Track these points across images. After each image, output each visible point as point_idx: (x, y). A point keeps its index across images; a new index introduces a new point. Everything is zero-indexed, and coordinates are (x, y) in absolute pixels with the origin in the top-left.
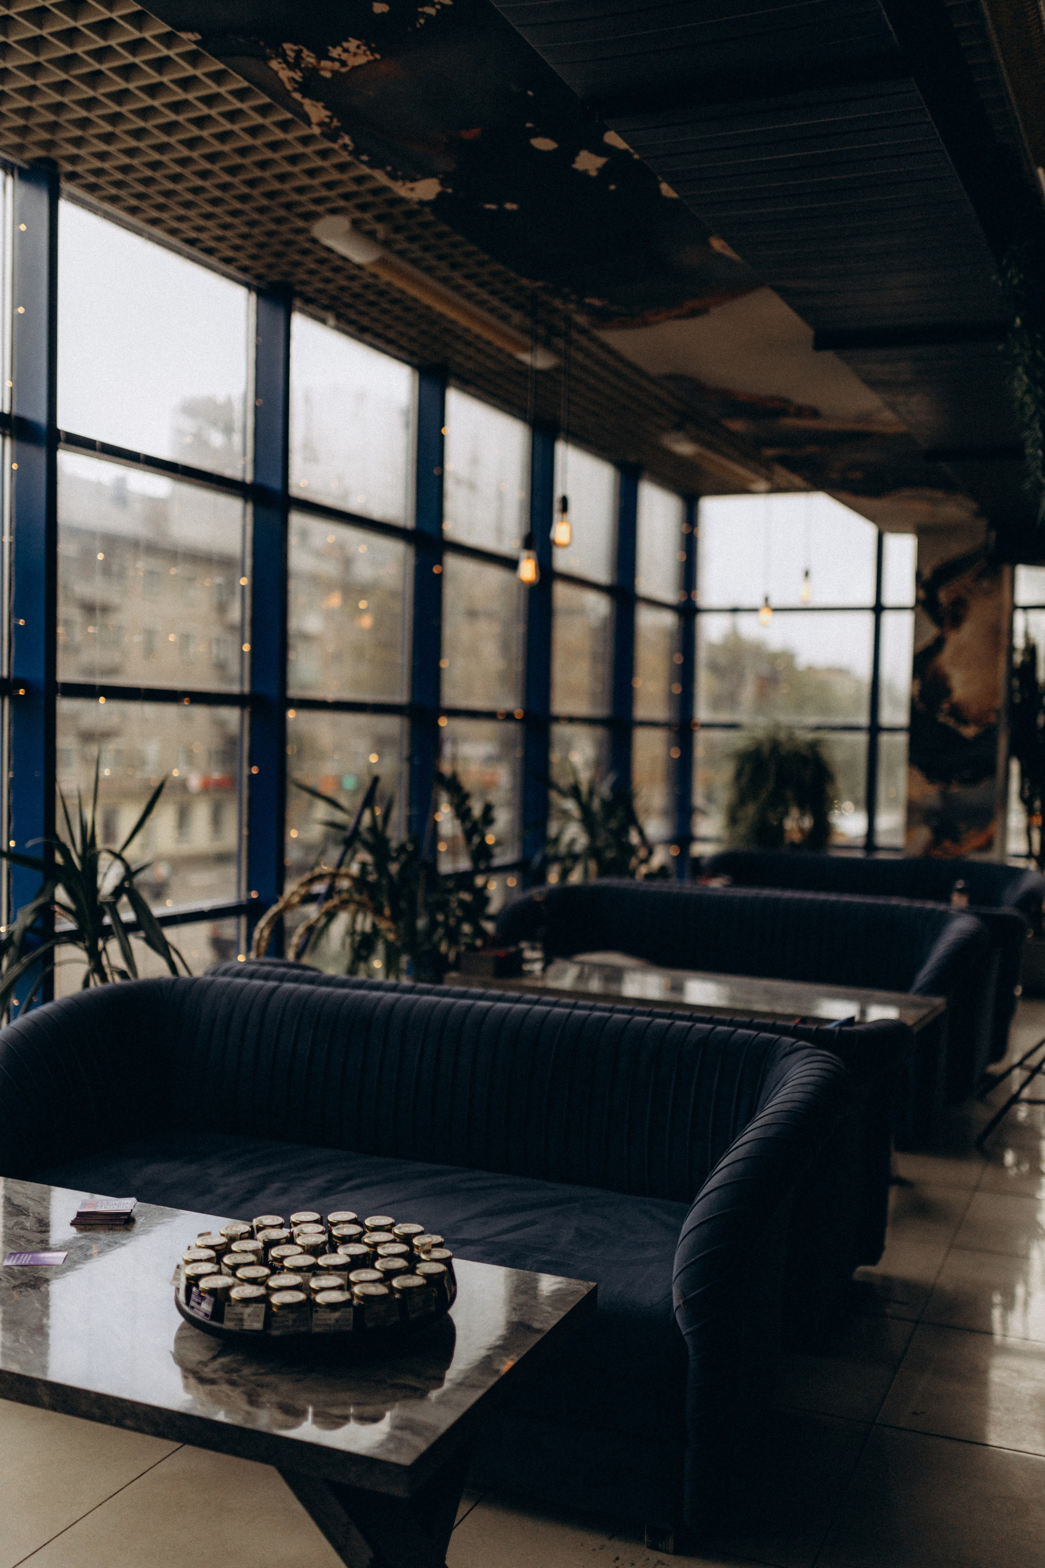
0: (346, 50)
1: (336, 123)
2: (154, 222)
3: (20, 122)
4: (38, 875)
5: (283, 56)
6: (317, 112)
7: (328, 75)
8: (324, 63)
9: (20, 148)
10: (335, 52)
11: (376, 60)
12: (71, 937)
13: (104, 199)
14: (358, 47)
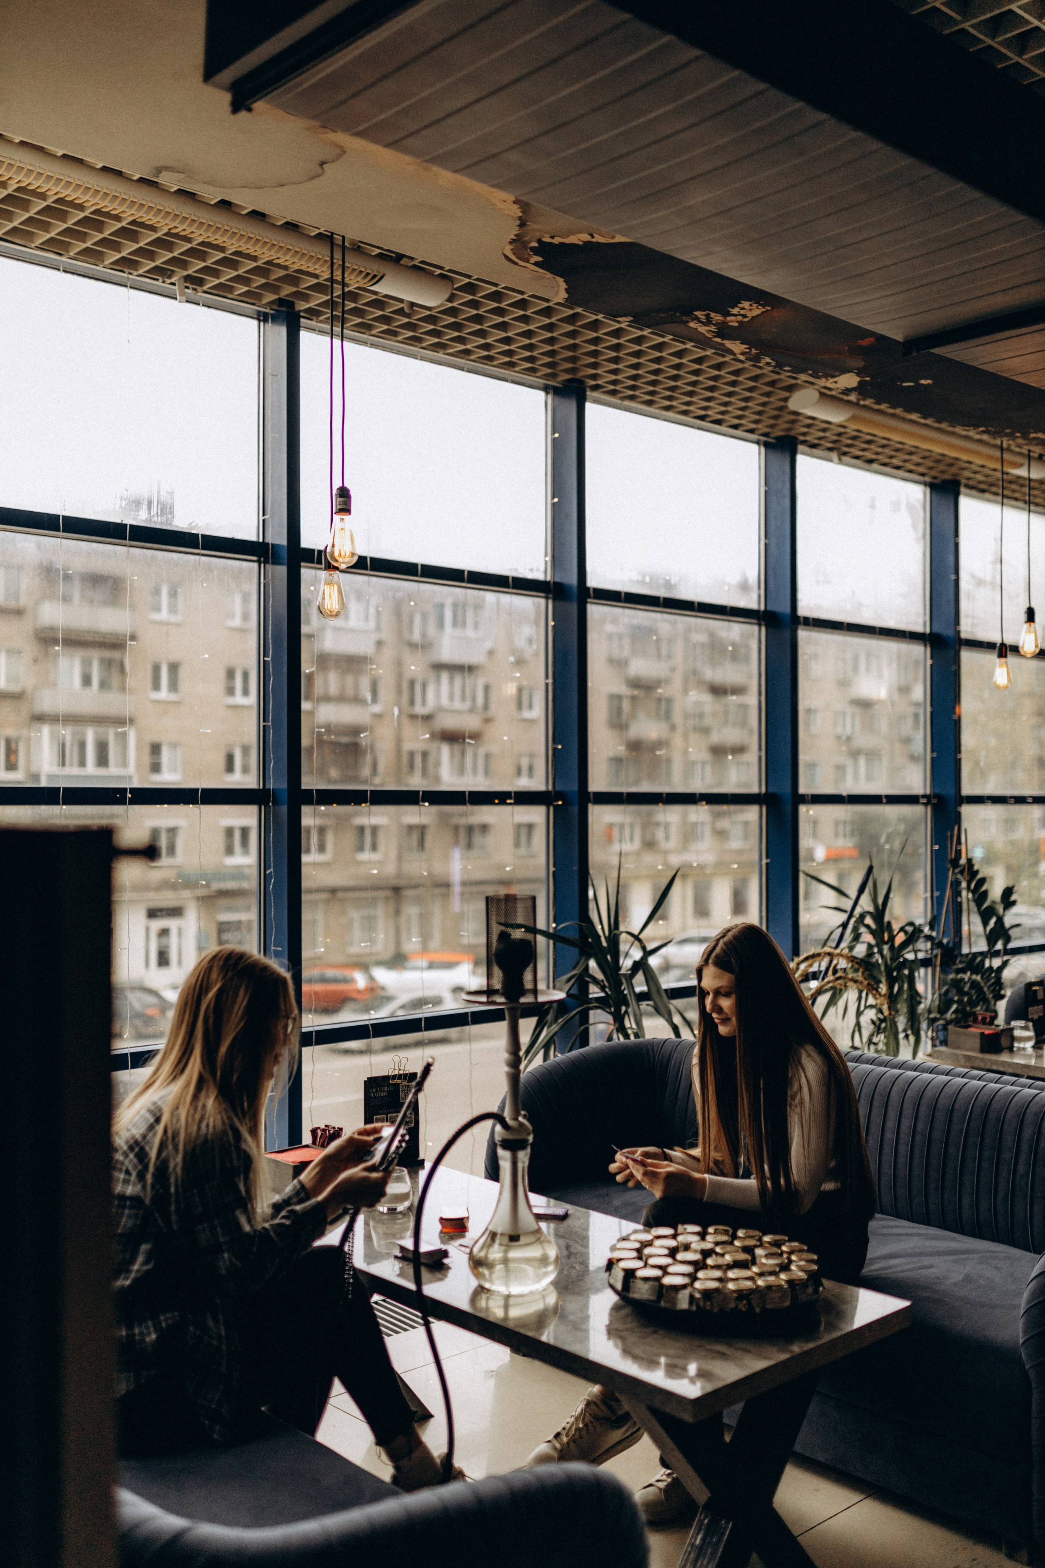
0: (742, 309)
1: (754, 351)
2: (668, 408)
3: (548, 360)
4: (575, 951)
5: (697, 319)
6: (737, 347)
7: (736, 324)
8: (729, 318)
9: (553, 376)
10: (735, 311)
11: (768, 310)
12: (602, 1003)
13: (623, 398)
14: (751, 305)
